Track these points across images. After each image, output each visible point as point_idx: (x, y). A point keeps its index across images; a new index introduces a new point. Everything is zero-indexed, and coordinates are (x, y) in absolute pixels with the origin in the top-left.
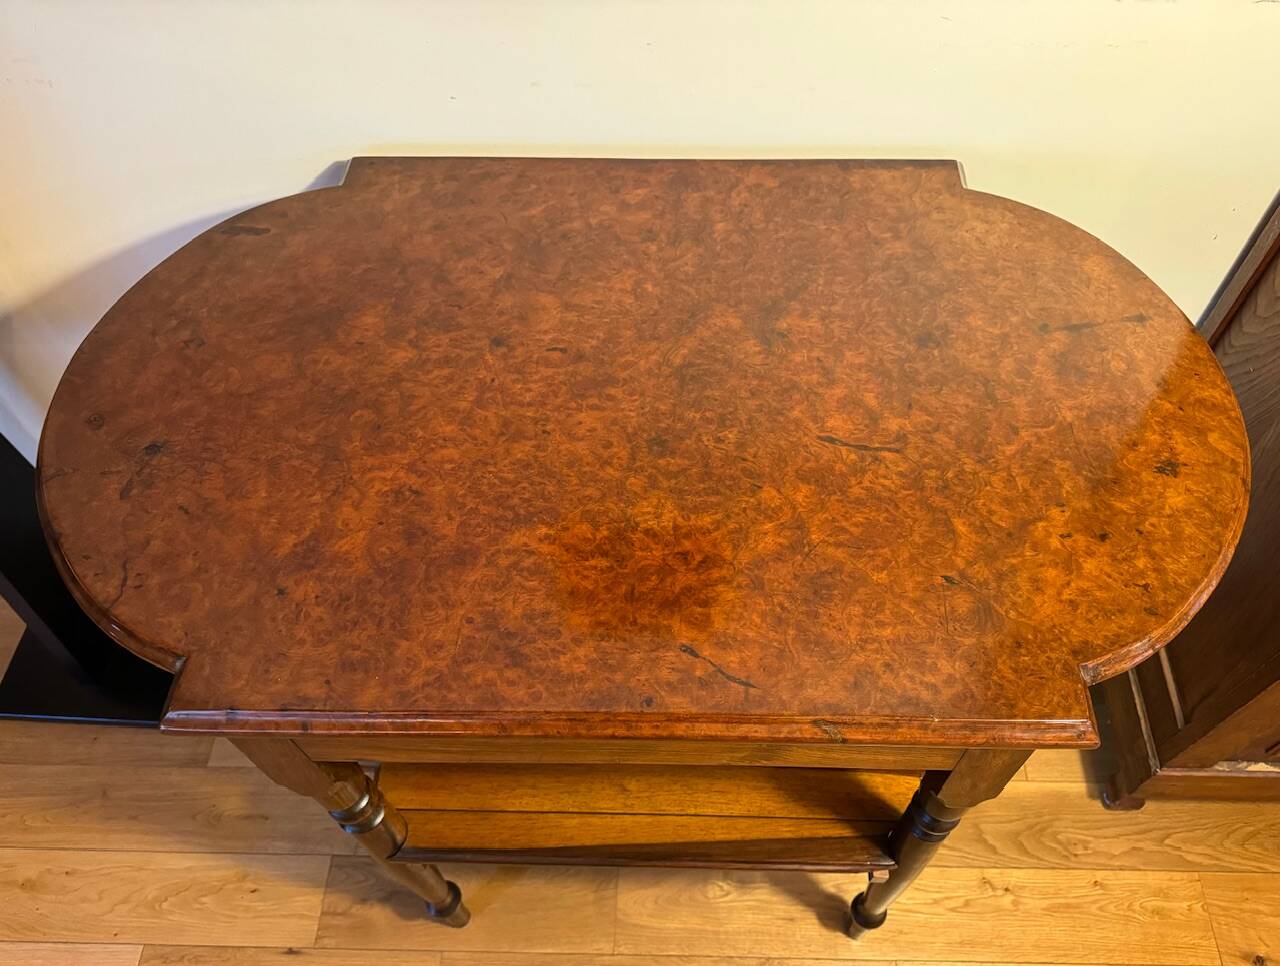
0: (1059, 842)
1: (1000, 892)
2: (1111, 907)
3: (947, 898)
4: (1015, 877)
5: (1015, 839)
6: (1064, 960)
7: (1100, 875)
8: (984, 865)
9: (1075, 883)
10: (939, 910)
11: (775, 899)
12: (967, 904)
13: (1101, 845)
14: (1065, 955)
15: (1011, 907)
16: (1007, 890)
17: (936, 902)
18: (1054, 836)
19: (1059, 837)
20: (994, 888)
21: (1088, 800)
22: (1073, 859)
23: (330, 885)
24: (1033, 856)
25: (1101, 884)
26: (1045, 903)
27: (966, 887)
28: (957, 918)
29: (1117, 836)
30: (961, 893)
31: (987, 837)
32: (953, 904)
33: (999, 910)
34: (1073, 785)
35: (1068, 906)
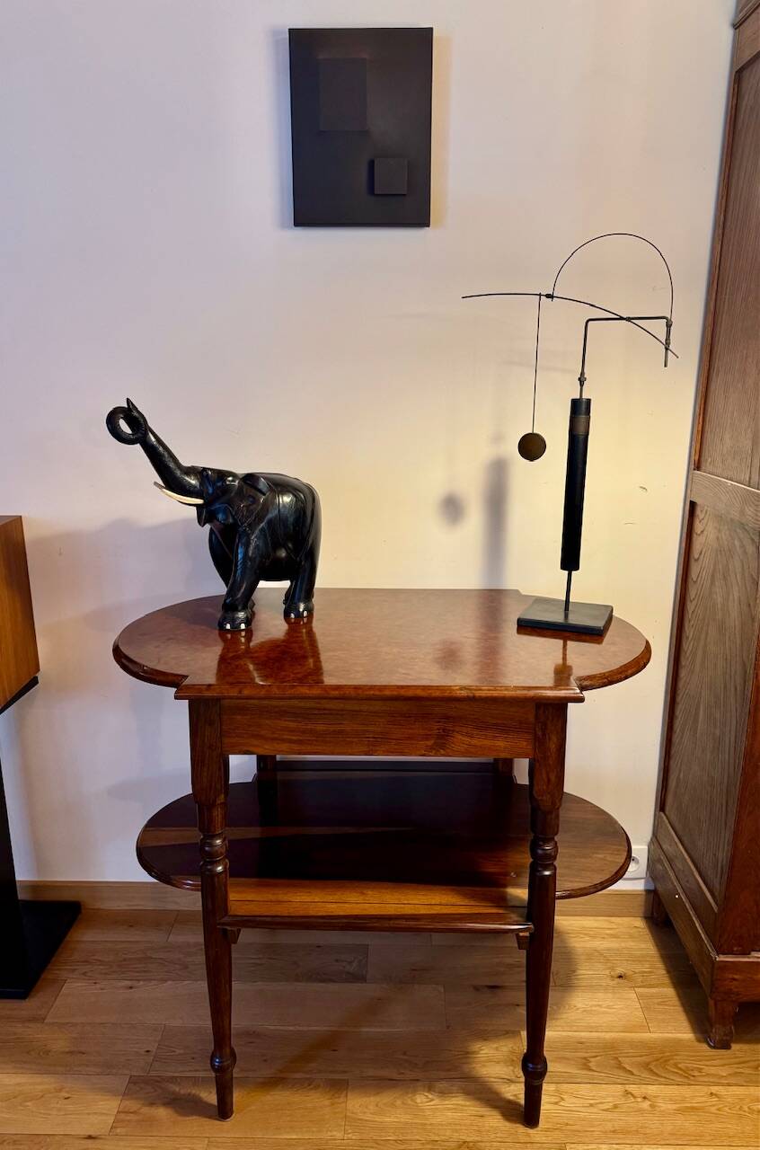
0: (680, 1069)
1: (639, 1100)
2: (726, 1109)
3: (601, 1103)
4: (652, 1090)
5: (646, 1066)
6: (695, 1143)
7: (714, 1089)
8: (626, 1082)
9: (695, 1094)
10: (595, 1110)
11: (468, 1103)
12: (616, 1106)
13: (713, 1070)
14: (696, 1140)
15: (650, 1109)
16: (645, 1098)
17: (591, 1105)
18: (676, 1065)
19: (680, 1066)
20: (634, 1097)
21: (697, 1044)
22: (692, 1078)
23: (126, 1094)
24: (662, 1077)
25: (716, 1095)
26: (675, 1107)
27: (613, 1096)
28: (609, 1116)
29: (723, 1065)
30: (610, 1099)
31: (626, 1066)
32: (605, 1106)
33: (641, 1111)
34: (685, 1035)
35: (693, 1108)
